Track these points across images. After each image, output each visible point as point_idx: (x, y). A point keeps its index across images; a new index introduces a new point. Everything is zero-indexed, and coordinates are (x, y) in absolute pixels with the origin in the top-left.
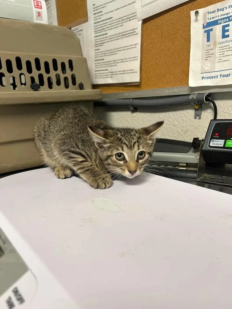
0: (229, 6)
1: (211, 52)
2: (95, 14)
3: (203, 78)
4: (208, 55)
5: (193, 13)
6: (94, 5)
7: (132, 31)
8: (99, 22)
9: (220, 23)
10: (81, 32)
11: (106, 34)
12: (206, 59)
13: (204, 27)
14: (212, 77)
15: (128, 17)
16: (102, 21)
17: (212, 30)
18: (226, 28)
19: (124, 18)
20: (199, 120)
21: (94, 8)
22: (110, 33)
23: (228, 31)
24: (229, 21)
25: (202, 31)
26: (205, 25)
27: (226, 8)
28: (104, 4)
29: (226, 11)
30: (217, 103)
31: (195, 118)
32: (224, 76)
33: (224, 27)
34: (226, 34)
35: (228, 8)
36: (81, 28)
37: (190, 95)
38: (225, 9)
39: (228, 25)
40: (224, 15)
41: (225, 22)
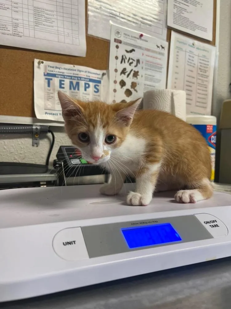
1: (51, 95)
3: (46, 113)
4: (49, 97)
5: (36, 61)
9: (58, 77)
12: (48, 99)
13: (45, 75)
14: (53, 114)
17: (51, 79)
20: (37, 148)
23: (63, 84)
24: (64, 78)
25: (43, 77)
26: (46, 74)
33: (61, 81)
34: (63, 86)
35: (63, 68)
38: (61, 69)
39: (64, 81)
40: (61, 72)
41: (61, 78)
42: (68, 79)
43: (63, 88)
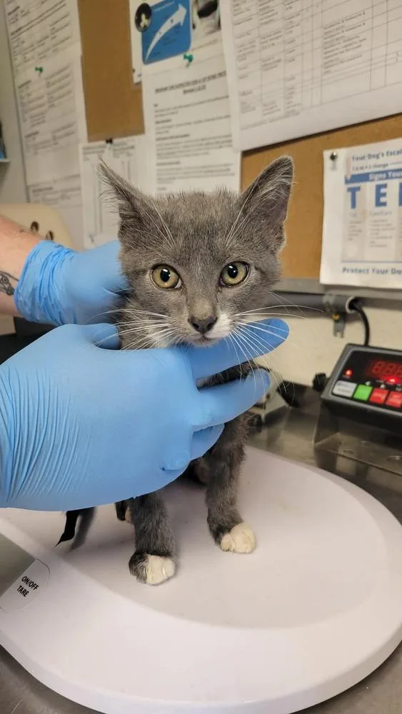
0: (388, 153)
1: (358, 226)
2: (158, 123)
3: (344, 270)
4: (354, 232)
5: (327, 154)
6: (156, 105)
7: (224, 168)
8: (164, 139)
9: (373, 180)
10: (131, 151)
11: (178, 163)
12: (351, 237)
13: (347, 182)
14: (360, 271)
15: (217, 140)
16: (172, 137)
17: (359, 189)
18: (383, 191)
19: (211, 141)
21: (157, 111)
22: (186, 162)
23: (384, 195)
24: (387, 178)
25: (343, 187)
27: (383, 155)
28: (175, 108)
29: (382, 161)
30: (369, 312)
31: (335, 334)
32: (378, 272)
33: (379, 188)
34: (383, 200)
35: (385, 154)
36: (130, 144)
37: (322, 295)
38: (380, 156)
39: (385, 186)
40: (379, 166)
41: (380, 179)
42: (396, 177)
43: (384, 204)
